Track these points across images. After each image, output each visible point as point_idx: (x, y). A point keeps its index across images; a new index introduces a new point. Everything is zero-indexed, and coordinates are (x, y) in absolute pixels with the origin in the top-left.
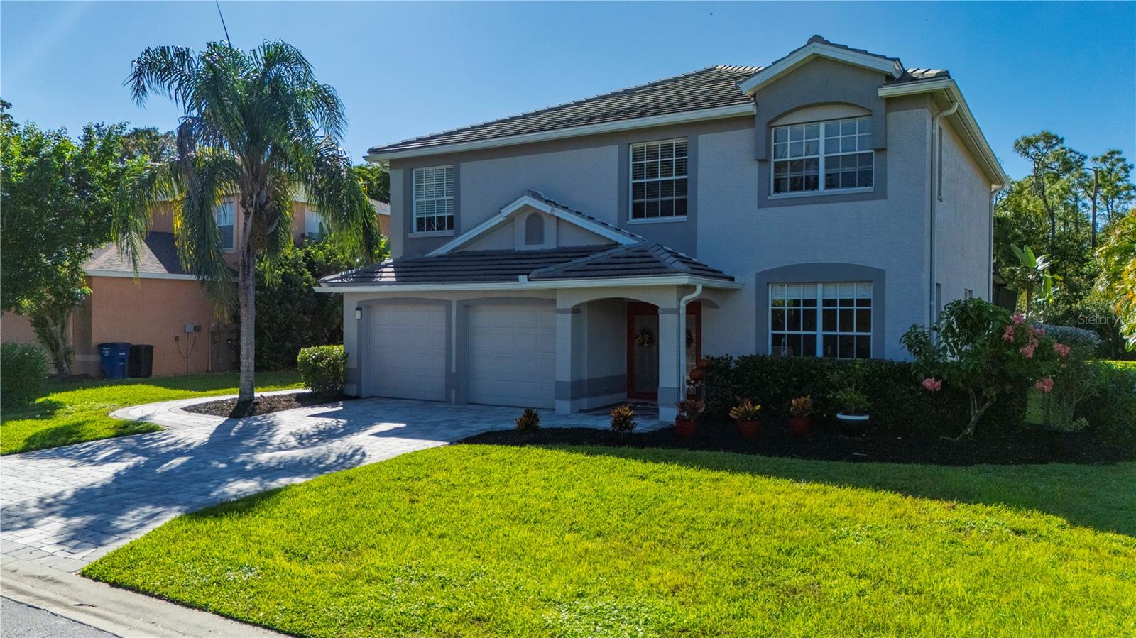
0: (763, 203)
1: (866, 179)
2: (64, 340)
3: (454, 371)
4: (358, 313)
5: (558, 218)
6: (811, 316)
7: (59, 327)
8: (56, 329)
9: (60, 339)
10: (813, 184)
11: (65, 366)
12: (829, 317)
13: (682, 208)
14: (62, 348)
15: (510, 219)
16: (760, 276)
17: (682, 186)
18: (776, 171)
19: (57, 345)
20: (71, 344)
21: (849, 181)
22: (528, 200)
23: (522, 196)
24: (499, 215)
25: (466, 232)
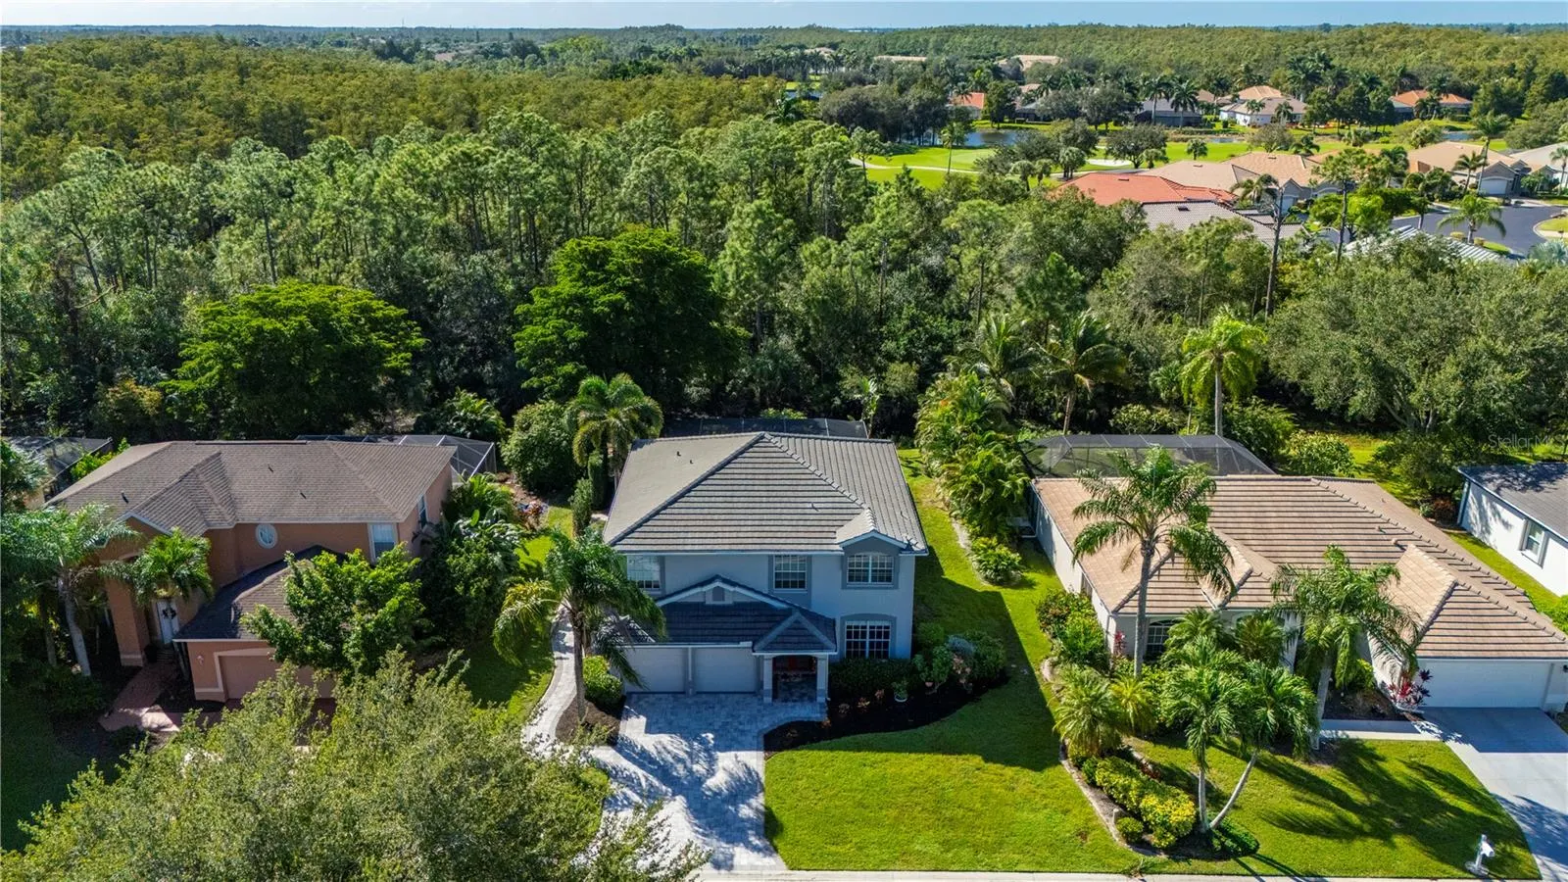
0: (844, 587)
1: (889, 579)
3: (691, 680)
5: (735, 591)
6: (864, 635)
10: (866, 579)
12: (872, 635)
13: (802, 585)
16: (842, 618)
17: (804, 579)
18: (849, 573)
21: (881, 579)
22: (719, 584)
24: (698, 588)
25: (673, 595)
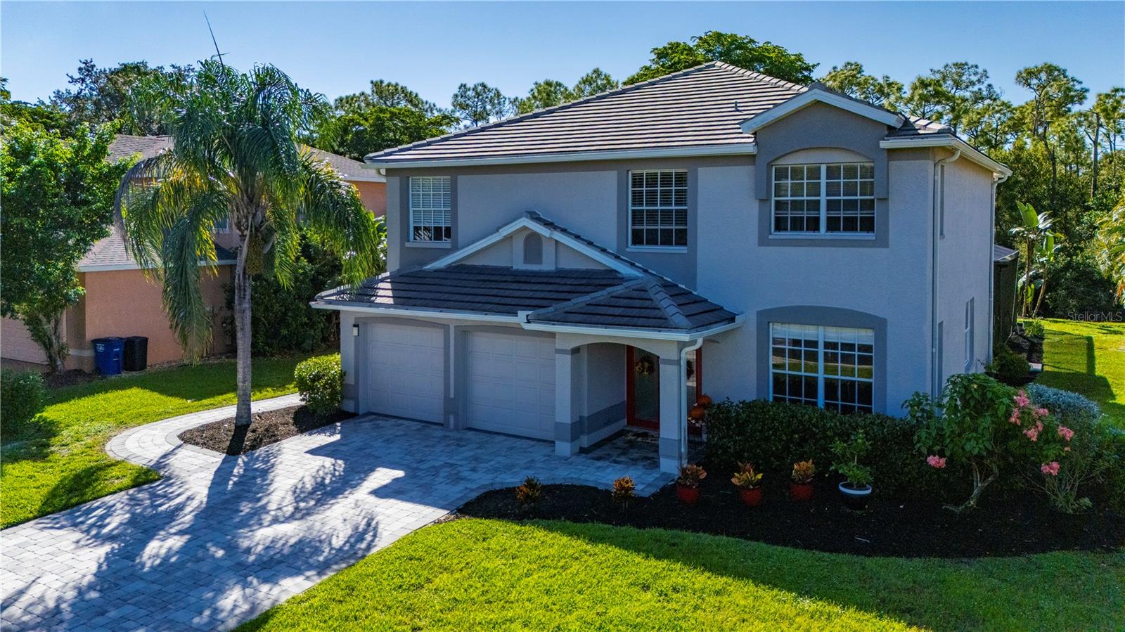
0: (763, 241)
1: (868, 225)
2: (58, 338)
3: (452, 396)
4: (355, 330)
5: (556, 241)
6: (813, 356)
7: (53, 323)
8: (48, 327)
9: (53, 337)
10: (814, 225)
11: (59, 363)
12: (831, 361)
13: (682, 239)
14: (55, 346)
15: (509, 238)
16: (760, 313)
17: (682, 216)
18: (777, 209)
19: (51, 345)
20: (65, 340)
21: (850, 225)
22: (525, 222)
23: (521, 217)
24: (497, 234)
25: (463, 247)
